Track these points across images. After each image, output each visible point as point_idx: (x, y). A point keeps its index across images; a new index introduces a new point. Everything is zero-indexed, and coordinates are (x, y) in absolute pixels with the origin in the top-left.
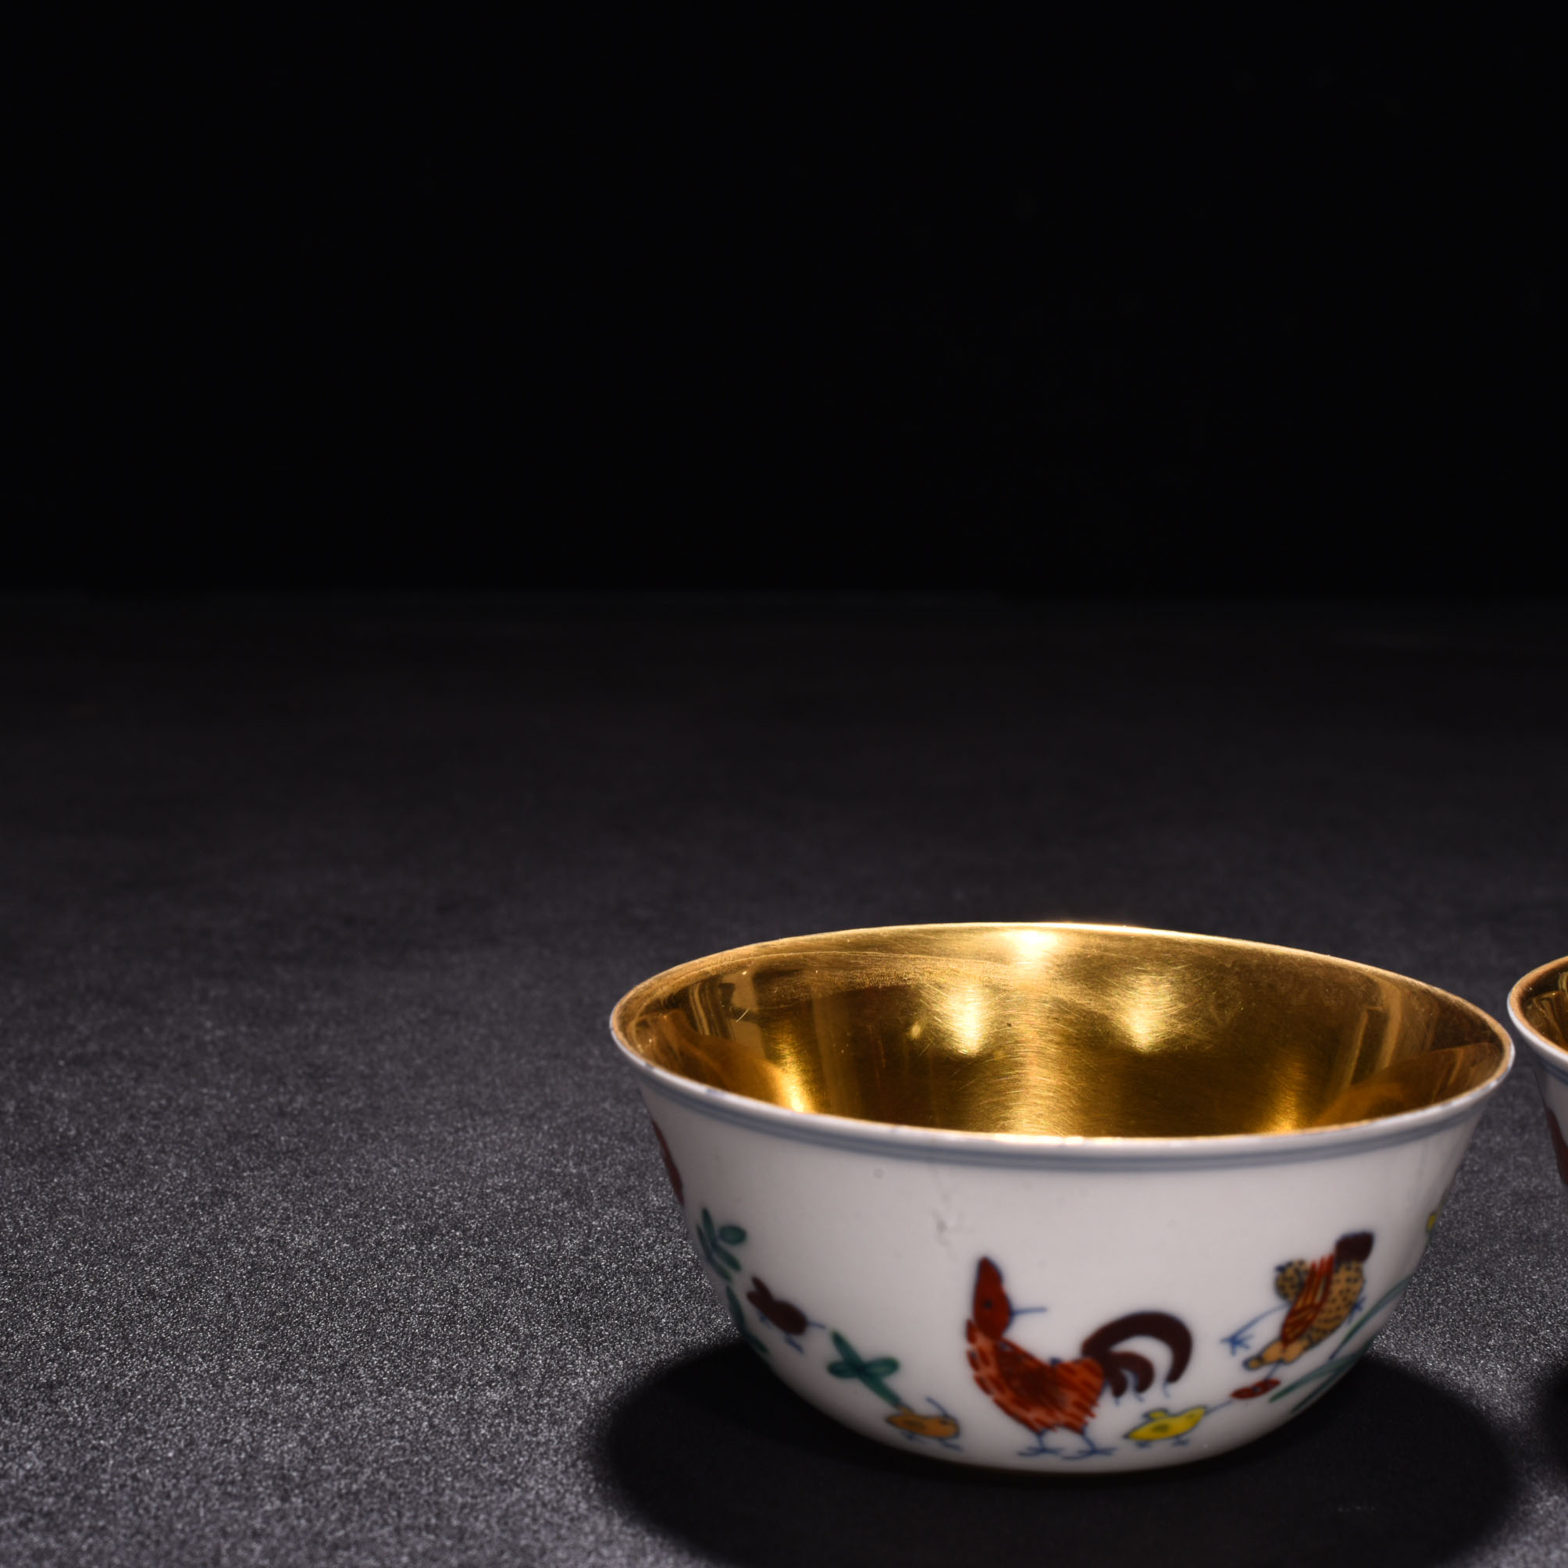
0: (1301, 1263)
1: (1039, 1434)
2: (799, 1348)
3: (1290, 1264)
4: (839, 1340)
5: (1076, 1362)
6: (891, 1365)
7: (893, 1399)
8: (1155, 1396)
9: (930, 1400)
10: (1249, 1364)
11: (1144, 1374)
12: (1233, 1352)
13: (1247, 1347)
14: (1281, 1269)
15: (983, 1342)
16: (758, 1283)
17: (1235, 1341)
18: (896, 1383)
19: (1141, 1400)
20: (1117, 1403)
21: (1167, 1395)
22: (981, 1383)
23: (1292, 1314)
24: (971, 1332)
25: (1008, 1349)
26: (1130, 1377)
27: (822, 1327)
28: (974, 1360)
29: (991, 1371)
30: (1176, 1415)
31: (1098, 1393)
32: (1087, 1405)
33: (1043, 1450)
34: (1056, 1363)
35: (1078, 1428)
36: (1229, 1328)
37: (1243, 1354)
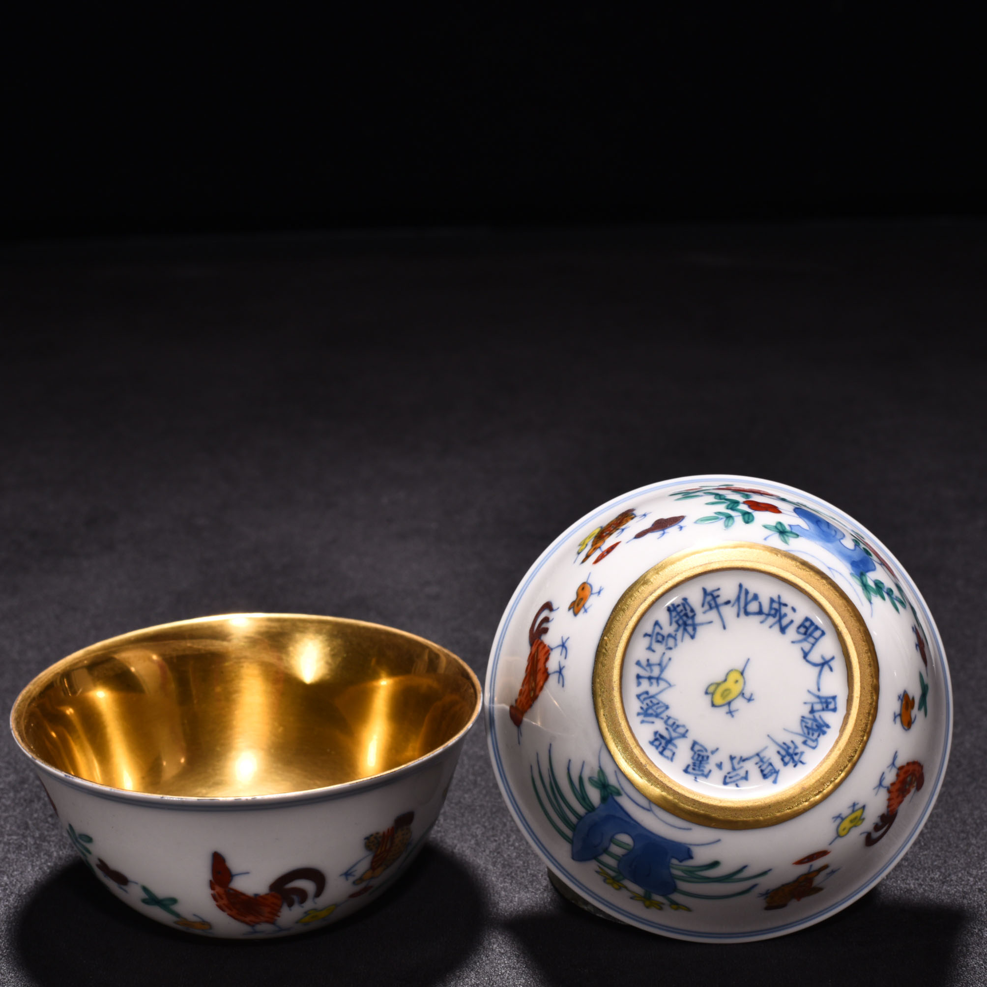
0: (377, 833)
1: (253, 926)
2: (126, 891)
3: (372, 835)
4: (145, 889)
5: (267, 895)
6: (174, 901)
7: (177, 915)
8: (309, 904)
9: (195, 915)
10: (355, 883)
11: (302, 895)
12: (347, 879)
13: (354, 876)
14: (367, 838)
15: (218, 889)
16: (101, 861)
17: (347, 874)
18: (176, 908)
19: (303, 907)
20: (290, 910)
21: (316, 903)
22: (220, 907)
23: (375, 857)
24: (212, 885)
25: (231, 891)
26: (295, 898)
27: (136, 883)
28: (214, 897)
29: (224, 902)
30: (322, 910)
31: (281, 907)
32: (275, 912)
33: (256, 932)
34: (257, 896)
35: (272, 922)
36: (344, 868)
37: (351, 879)
